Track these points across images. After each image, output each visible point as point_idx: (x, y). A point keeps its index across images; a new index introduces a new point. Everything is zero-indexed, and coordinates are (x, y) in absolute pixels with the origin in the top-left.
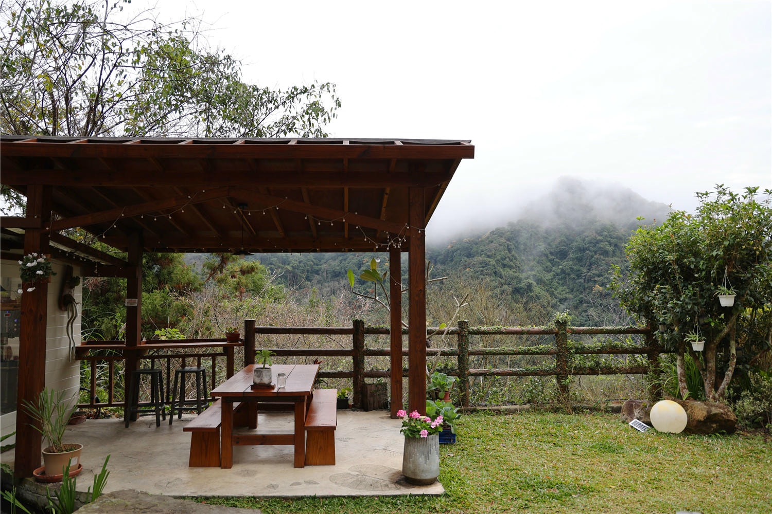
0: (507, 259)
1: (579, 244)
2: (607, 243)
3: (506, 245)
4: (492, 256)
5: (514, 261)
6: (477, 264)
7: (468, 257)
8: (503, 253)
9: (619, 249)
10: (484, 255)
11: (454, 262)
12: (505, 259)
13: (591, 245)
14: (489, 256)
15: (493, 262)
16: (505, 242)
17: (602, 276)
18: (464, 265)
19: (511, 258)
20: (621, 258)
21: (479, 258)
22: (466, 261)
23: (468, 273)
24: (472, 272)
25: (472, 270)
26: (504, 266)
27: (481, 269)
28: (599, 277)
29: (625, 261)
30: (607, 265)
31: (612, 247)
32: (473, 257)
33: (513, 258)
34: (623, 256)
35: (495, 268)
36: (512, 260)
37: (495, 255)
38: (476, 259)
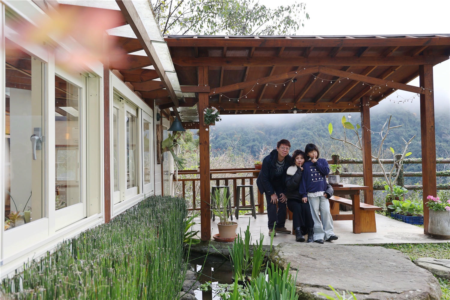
0: (322, 131)
1: (374, 119)
2: (395, 118)
3: (321, 121)
4: (310, 128)
5: (326, 132)
6: (299, 135)
7: (293, 130)
8: (318, 126)
9: (404, 122)
10: (304, 128)
11: (283, 133)
12: (320, 131)
13: (382, 120)
14: (308, 129)
15: (311, 133)
16: (320, 119)
17: (391, 142)
18: (291, 136)
19: (324, 130)
20: (405, 129)
21: (301, 130)
22: (292, 133)
23: (294, 141)
24: (296, 140)
25: (296, 139)
26: (319, 135)
27: (303, 138)
28: (388, 143)
29: (409, 131)
30: (395, 134)
31: (398, 121)
32: (297, 130)
33: (326, 130)
34: (407, 127)
35: (313, 138)
36: (324, 132)
37: (313, 128)
38: (299, 131)
